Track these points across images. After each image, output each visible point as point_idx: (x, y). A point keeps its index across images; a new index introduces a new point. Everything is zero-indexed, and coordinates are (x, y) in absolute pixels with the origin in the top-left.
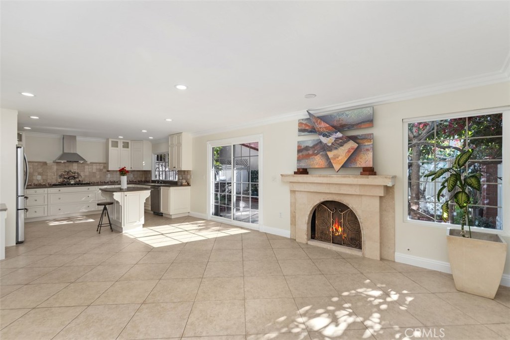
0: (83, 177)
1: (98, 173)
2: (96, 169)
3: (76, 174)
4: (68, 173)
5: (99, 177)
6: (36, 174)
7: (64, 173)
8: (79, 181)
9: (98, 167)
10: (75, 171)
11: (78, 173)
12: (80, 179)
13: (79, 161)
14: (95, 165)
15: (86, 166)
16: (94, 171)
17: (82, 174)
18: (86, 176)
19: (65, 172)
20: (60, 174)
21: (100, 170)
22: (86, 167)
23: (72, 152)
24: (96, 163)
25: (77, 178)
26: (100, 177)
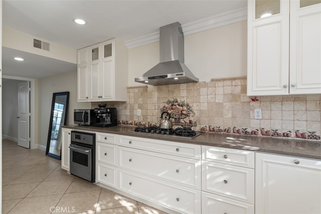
0: (197, 114)
1: (227, 105)
2: (225, 95)
3: (185, 108)
4: (172, 105)
5: (230, 115)
6: (136, 106)
7: (167, 105)
8: (190, 122)
9: (228, 90)
10: (182, 100)
11: (188, 105)
12: (191, 119)
13: (169, 76)
14: (220, 84)
15: (201, 89)
16: (219, 99)
17: (195, 107)
18: (201, 112)
19: (169, 102)
20: (162, 106)
21: (234, 98)
22: (203, 90)
23: (173, 60)
24: (224, 80)
25: (187, 115)
26: (234, 117)
